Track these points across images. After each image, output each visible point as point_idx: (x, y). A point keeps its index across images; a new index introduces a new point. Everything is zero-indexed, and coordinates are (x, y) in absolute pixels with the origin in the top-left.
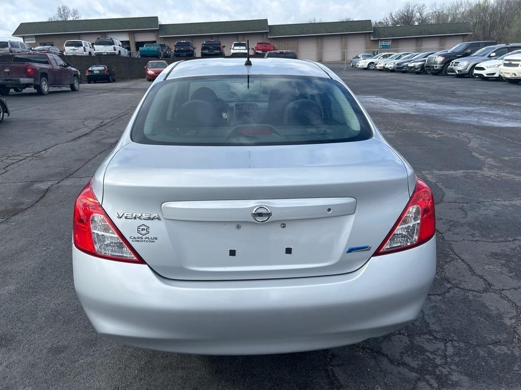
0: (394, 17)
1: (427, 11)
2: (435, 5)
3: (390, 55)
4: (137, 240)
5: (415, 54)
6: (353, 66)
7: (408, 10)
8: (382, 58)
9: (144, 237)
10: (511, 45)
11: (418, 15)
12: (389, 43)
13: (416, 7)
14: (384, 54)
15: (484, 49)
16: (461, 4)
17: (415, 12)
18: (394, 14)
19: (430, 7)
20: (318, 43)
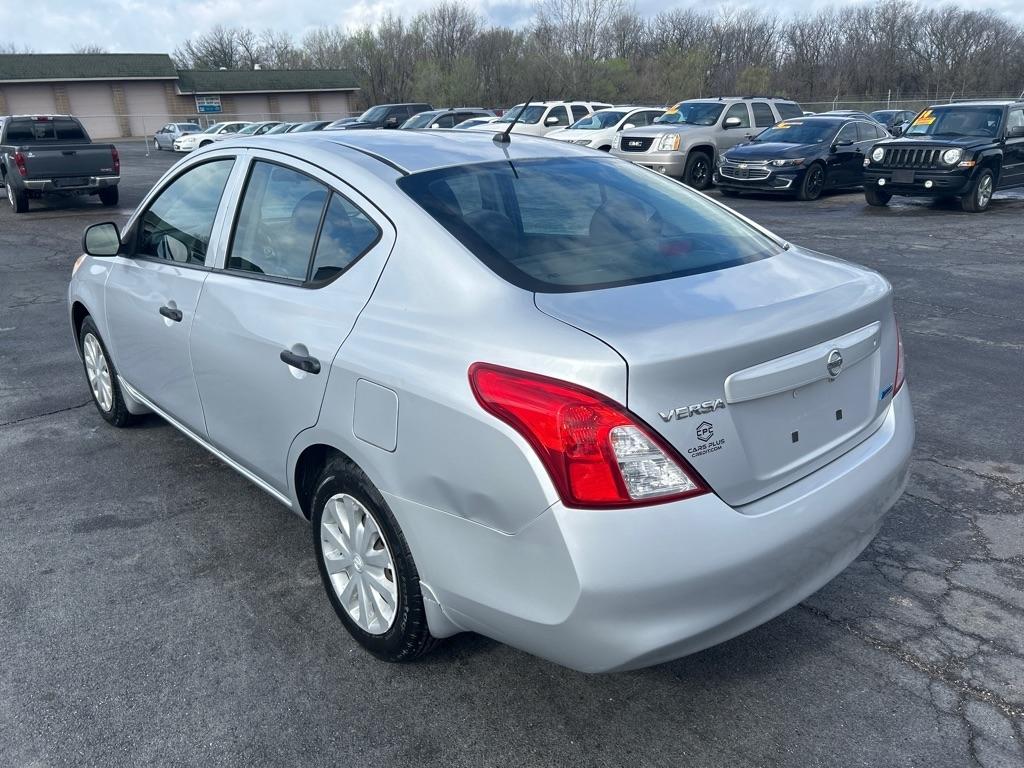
0: (195, 50)
1: (258, 44)
2: (269, 33)
3: (239, 127)
4: (697, 451)
5: (292, 124)
6: (160, 148)
7: (221, 39)
8: (224, 131)
9: (707, 444)
10: (457, 110)
11: (241, 49)
12: (216, 103)
13: (236, 35)
14: (227, 124)
15: (417, 116)
16: (327, 35)
17: (234, 44)
18: (194, 45)
19: (261, 36)
20: (56, 99)
